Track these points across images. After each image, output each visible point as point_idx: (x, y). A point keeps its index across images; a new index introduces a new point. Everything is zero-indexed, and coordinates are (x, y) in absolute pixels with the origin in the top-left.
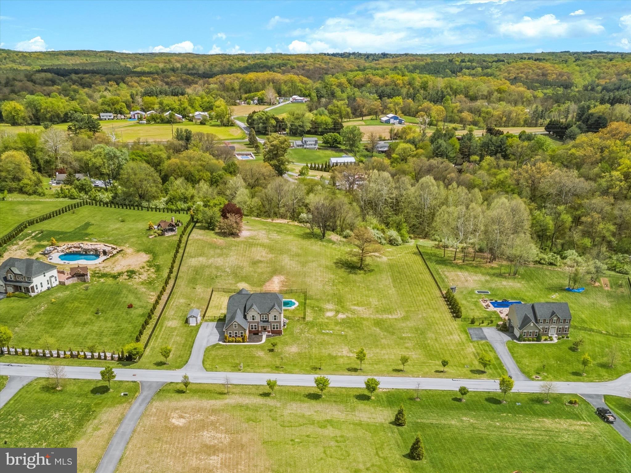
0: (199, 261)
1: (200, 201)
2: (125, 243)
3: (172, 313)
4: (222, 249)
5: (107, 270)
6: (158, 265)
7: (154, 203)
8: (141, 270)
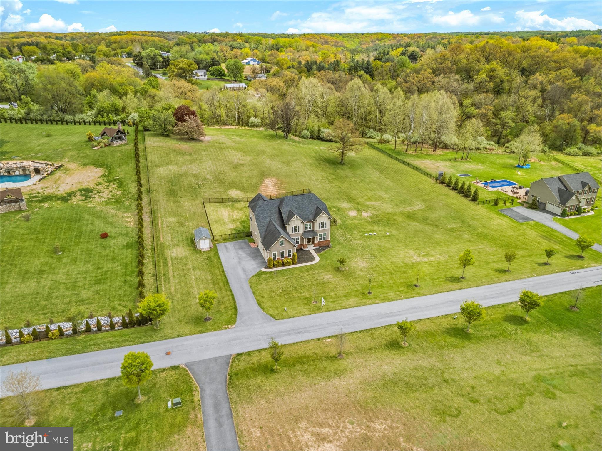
0: (170, 171)
1: (135, 112)
2: (63, 158)
3: (169, 237)
4: (190, 155)
5: (49, 191)
6: (118, 179)
7: (79, 117)
8: (97, 187)
